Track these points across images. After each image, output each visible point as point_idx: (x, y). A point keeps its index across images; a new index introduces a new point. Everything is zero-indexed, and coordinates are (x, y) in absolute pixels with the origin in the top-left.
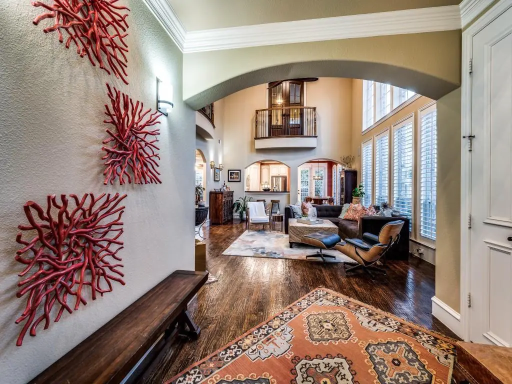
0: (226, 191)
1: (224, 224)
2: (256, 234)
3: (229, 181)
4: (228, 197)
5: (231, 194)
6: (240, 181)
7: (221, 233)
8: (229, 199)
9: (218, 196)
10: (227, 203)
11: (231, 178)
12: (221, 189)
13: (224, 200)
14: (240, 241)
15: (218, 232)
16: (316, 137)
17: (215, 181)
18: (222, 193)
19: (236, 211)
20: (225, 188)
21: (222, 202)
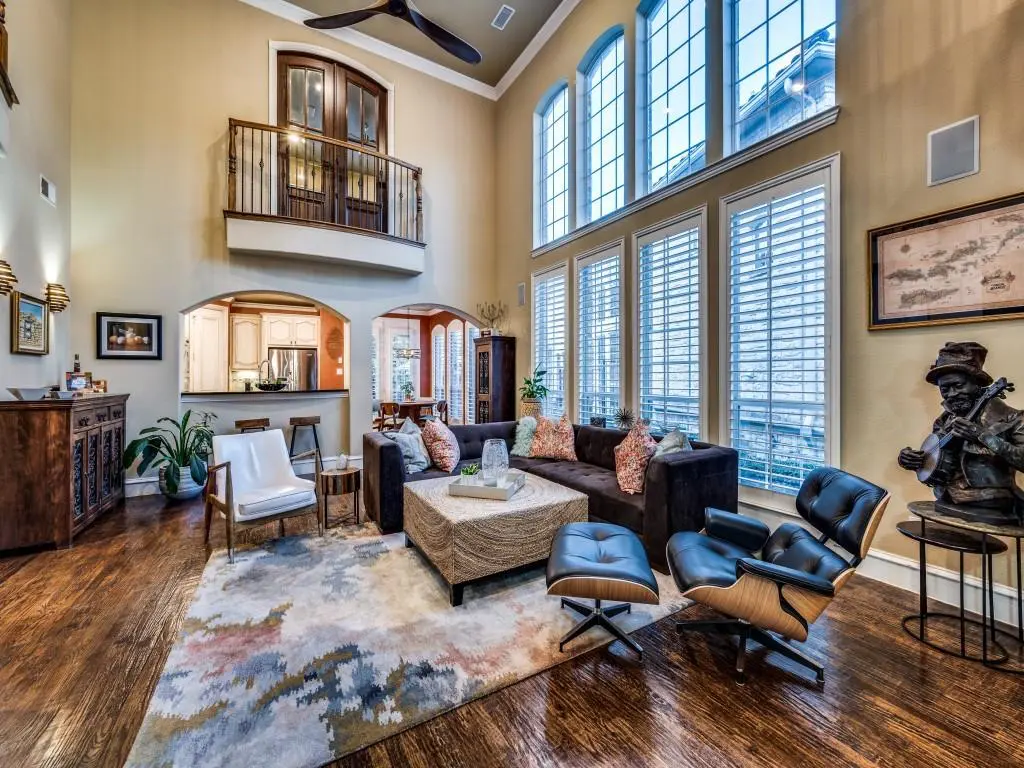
0: (88, 394)
1: (78, 539)
2: (271, 567)
3: (99, 356)
4: (100, 418)
5: (115, 407)
6: (159, 357)
7: (64, 605)
8: (107, 426)
9: (37, 421)
10: (95, 445)
11: (111, 345)
12: (56, 389)
13: (74, 438)
14: (199, 636)
15: (36, 609)
16: (423, 245)
17: (15, 350)
18: (65, 407)
19: (141, 470)
20: (79, 383)
21: (66, 444)
